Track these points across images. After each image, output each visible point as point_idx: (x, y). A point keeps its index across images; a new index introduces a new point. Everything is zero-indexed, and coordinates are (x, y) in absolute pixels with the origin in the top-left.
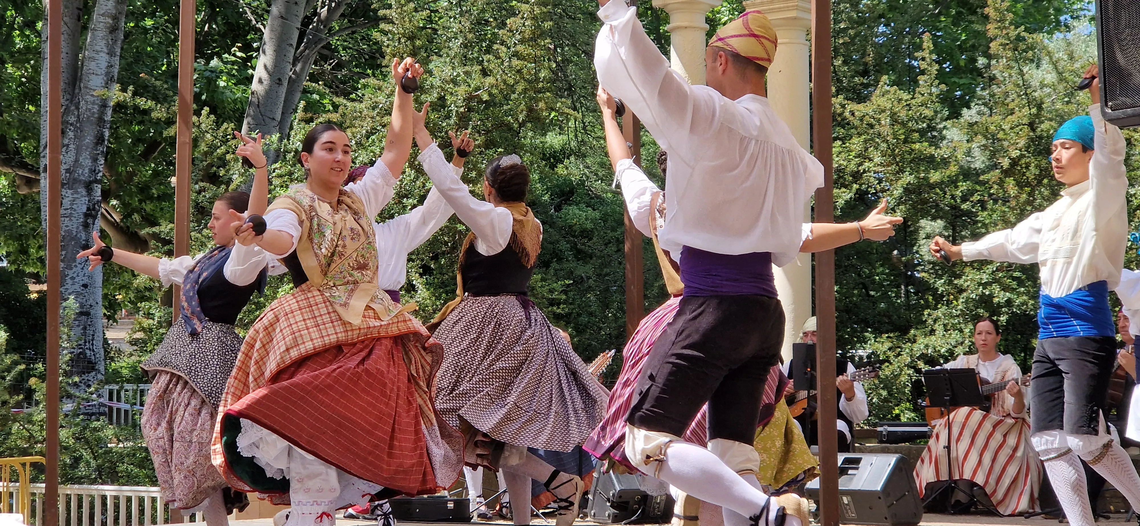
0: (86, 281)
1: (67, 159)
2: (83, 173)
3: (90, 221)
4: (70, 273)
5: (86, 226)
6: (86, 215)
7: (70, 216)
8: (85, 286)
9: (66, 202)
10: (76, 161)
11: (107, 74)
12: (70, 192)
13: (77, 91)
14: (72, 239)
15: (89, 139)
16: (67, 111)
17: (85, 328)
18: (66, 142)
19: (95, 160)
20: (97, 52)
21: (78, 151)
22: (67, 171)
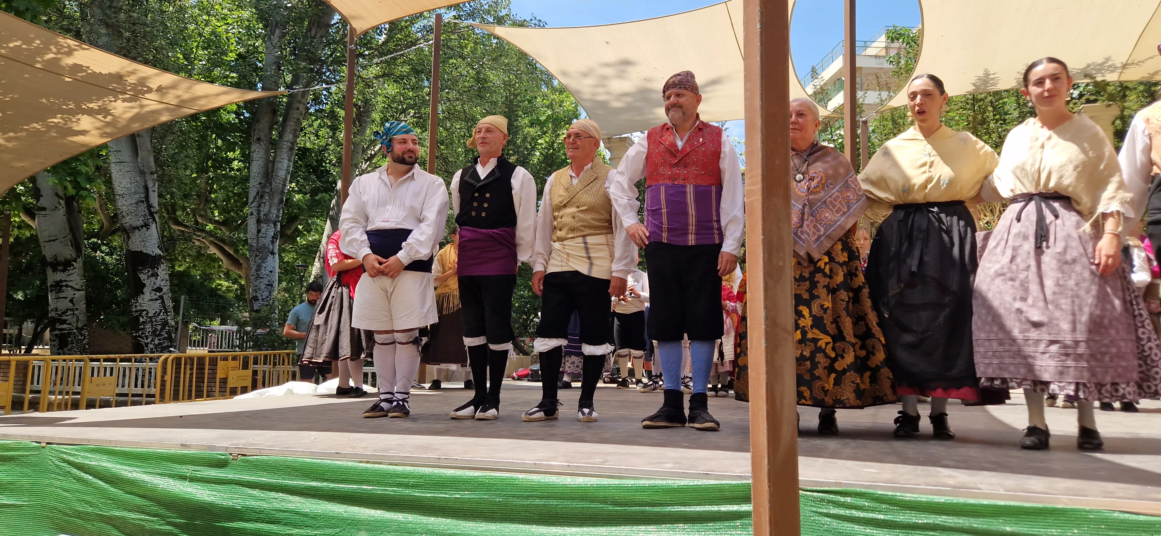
0: (271, 269)
1: (264, 209)
2: (273, 217)
3: (275, 240)
4: (264, 265)
5: (273, 242)
6: (273, 237)
7: (265, 237)
8: (271, 272)
9: (263, 230)
10: (270, 210)
11: (287, 170)
12: (265, 225)
13: (270, 177)
14: (266, 248)
15: (276, 201)
16: (264, 186)
17: (270, 292)
18: (264, 201)
19: (279, 211)
20: (283, 159)
21: (271, 206)
22: (264, 215)
